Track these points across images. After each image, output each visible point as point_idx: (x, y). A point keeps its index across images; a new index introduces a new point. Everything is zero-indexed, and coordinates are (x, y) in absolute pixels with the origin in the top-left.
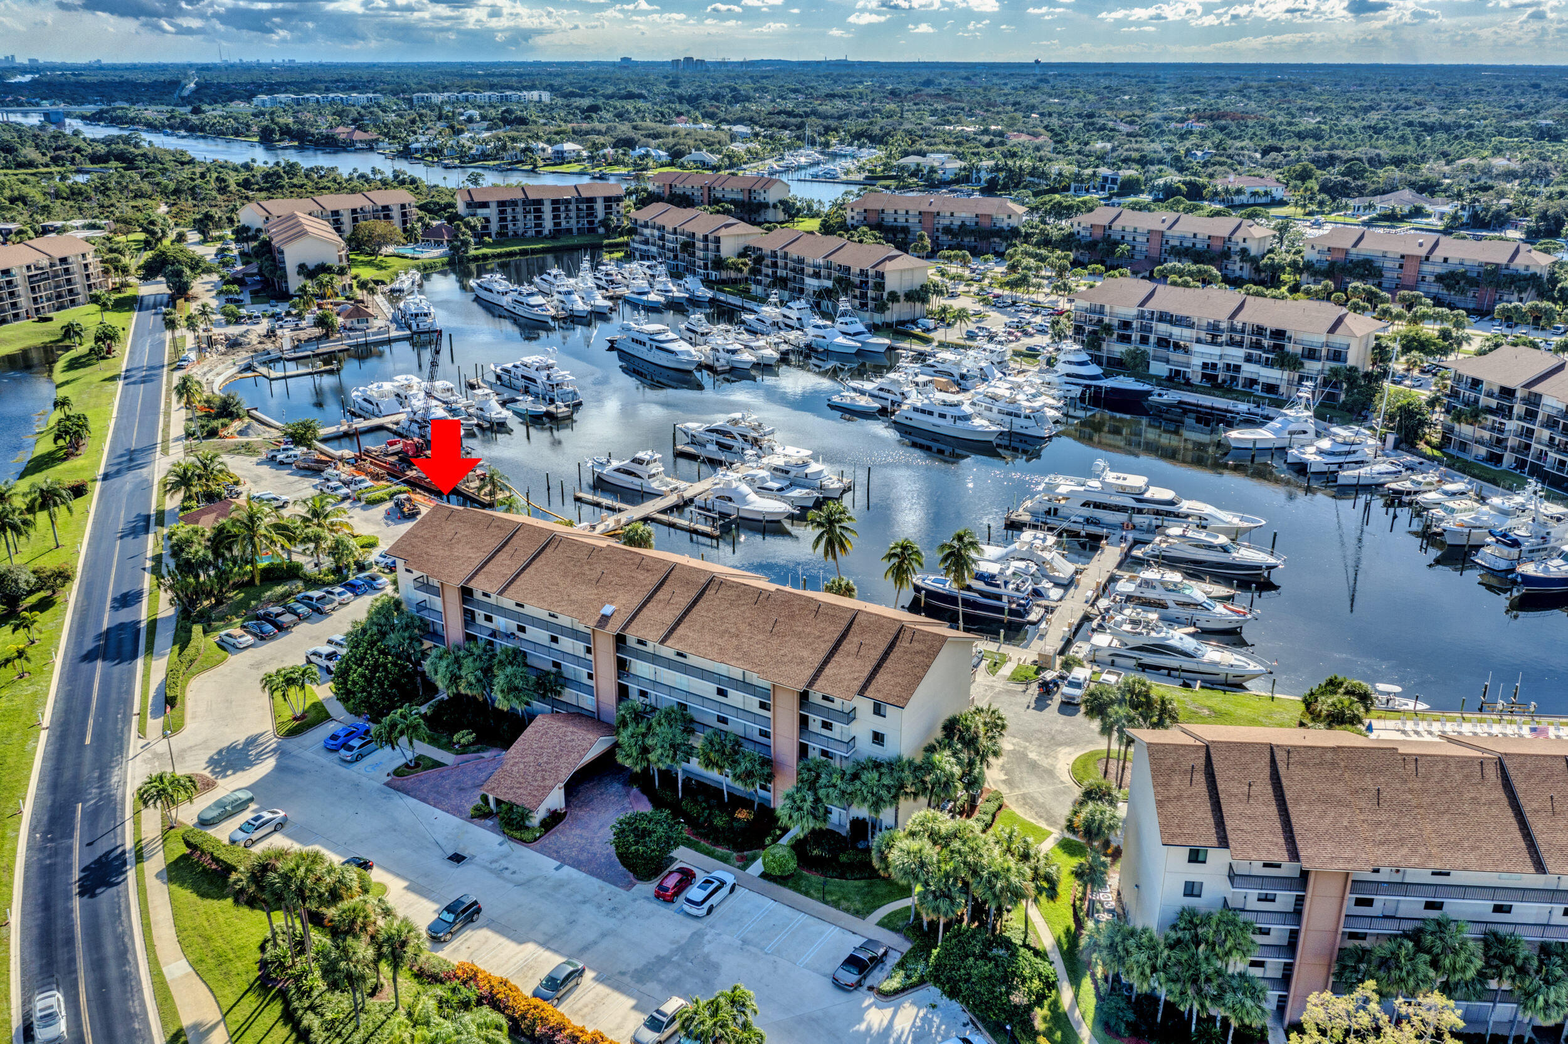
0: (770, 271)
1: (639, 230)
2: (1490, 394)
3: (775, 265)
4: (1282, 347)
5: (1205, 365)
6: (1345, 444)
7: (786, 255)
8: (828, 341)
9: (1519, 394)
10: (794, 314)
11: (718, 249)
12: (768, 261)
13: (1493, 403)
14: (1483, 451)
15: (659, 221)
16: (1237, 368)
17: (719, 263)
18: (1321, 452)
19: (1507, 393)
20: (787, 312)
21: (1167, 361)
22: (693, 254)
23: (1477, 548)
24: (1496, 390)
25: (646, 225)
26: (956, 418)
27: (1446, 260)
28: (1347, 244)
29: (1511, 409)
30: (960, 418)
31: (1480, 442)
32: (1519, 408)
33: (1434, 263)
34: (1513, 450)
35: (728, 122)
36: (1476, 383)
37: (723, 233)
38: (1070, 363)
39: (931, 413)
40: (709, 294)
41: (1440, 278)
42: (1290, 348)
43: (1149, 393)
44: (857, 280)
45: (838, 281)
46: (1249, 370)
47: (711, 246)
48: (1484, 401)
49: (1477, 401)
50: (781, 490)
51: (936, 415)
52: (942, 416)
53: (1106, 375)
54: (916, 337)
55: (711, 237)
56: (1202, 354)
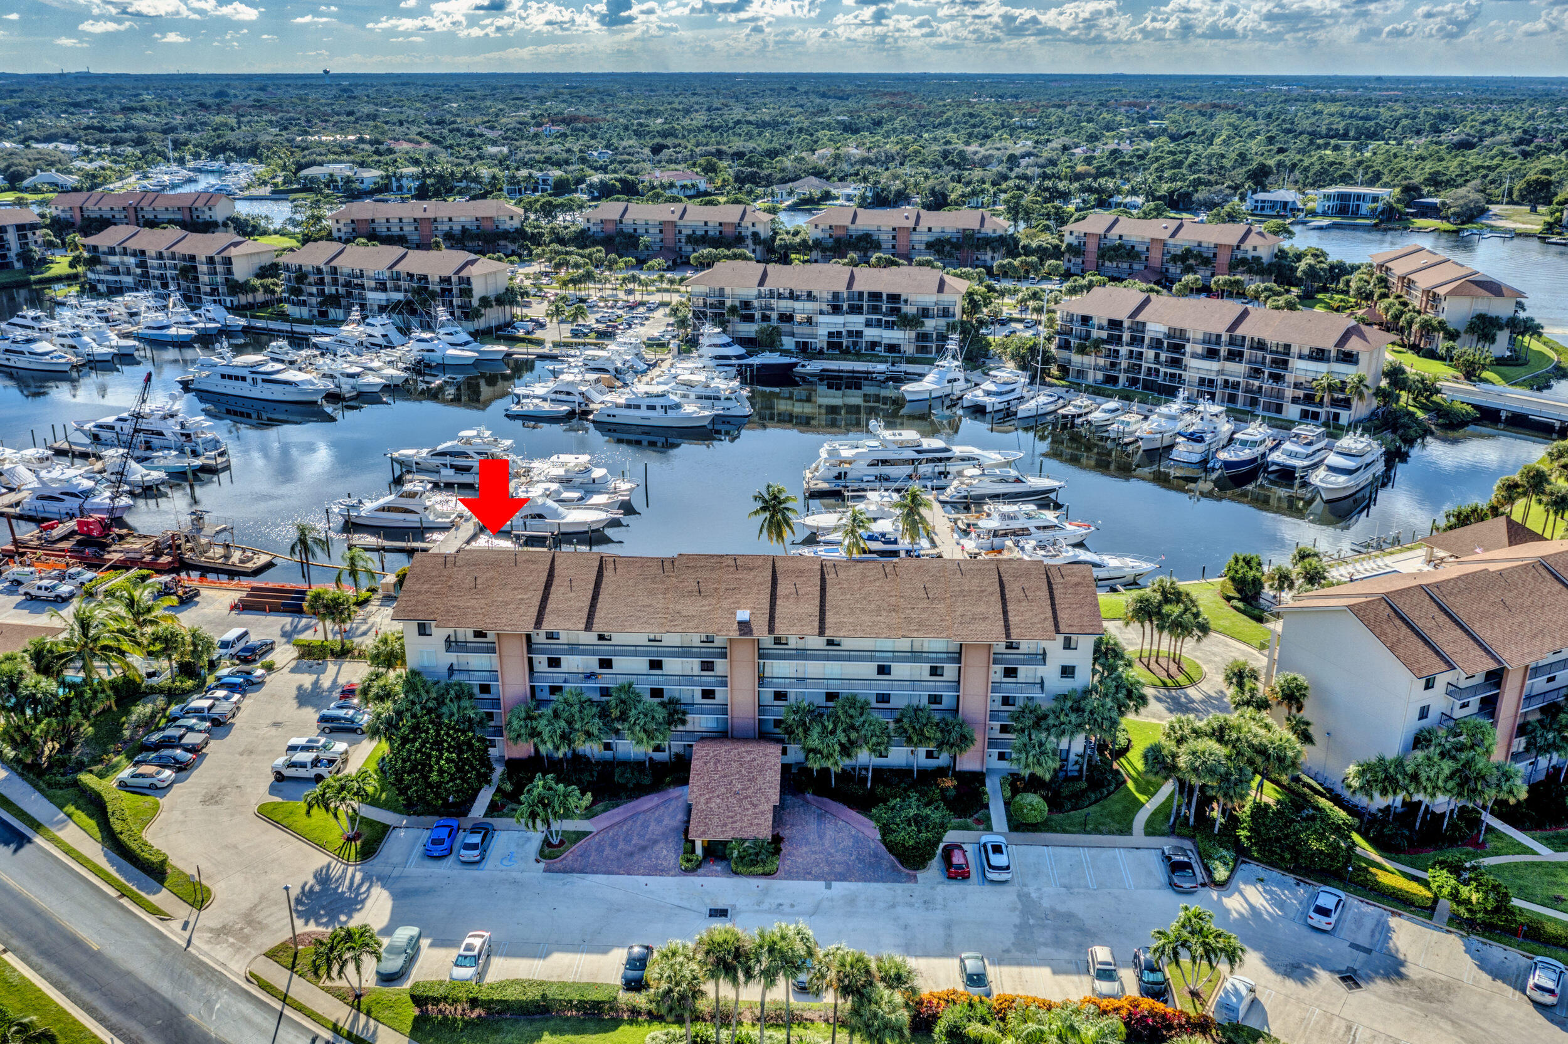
0: (314, 290)
1: (103, 258)
2: (1101, 328)
3: (321, 282)
4: (899, 310)
5: (830, 334)
6: (1005, 383)
7: (334, 270)
8: (439, 354)
9: (1126, 324)
10: (378, 332)
11: (229, 271)
12: (312, 279)
13: (1104, 335)
14: (1100, 376)
15: (132, 245)
16: (859, 334)
17: (236, 288)
18: (988, 393)
19: (1115, 324)
20: (369, 330)
21: (793, 335)
22: (196, 279)
23: (1171, 447)
24: (1105, 323)
25: (112, 251)
26: (665, 408)
27: (930, 229)
28: (847, 222)
29: (1120, 337)
30: (671, 408)
31: (1097, 368)
32: (1126, 337)
33: (921, 233)
34: (1126, 371)
35: (38, 141)
36: (1086, 320)
37: (233, 252)
38: (715, 345)
39: (638, 407)
40: (242, 322)
41: (930, 246)
42: (907, 309)
43: (795, 365)
44: (438, 289)
45: (417, 292)
46: (871, 334)
47: (220, 268)
48: (1095, 334)
49: (1088, 333)
50: (581, 499)
51: (644, 407)
52: (652, 408)
53: (750, 354)
54: (522, 340)
55: (217, 259)
56: (828, 324)
